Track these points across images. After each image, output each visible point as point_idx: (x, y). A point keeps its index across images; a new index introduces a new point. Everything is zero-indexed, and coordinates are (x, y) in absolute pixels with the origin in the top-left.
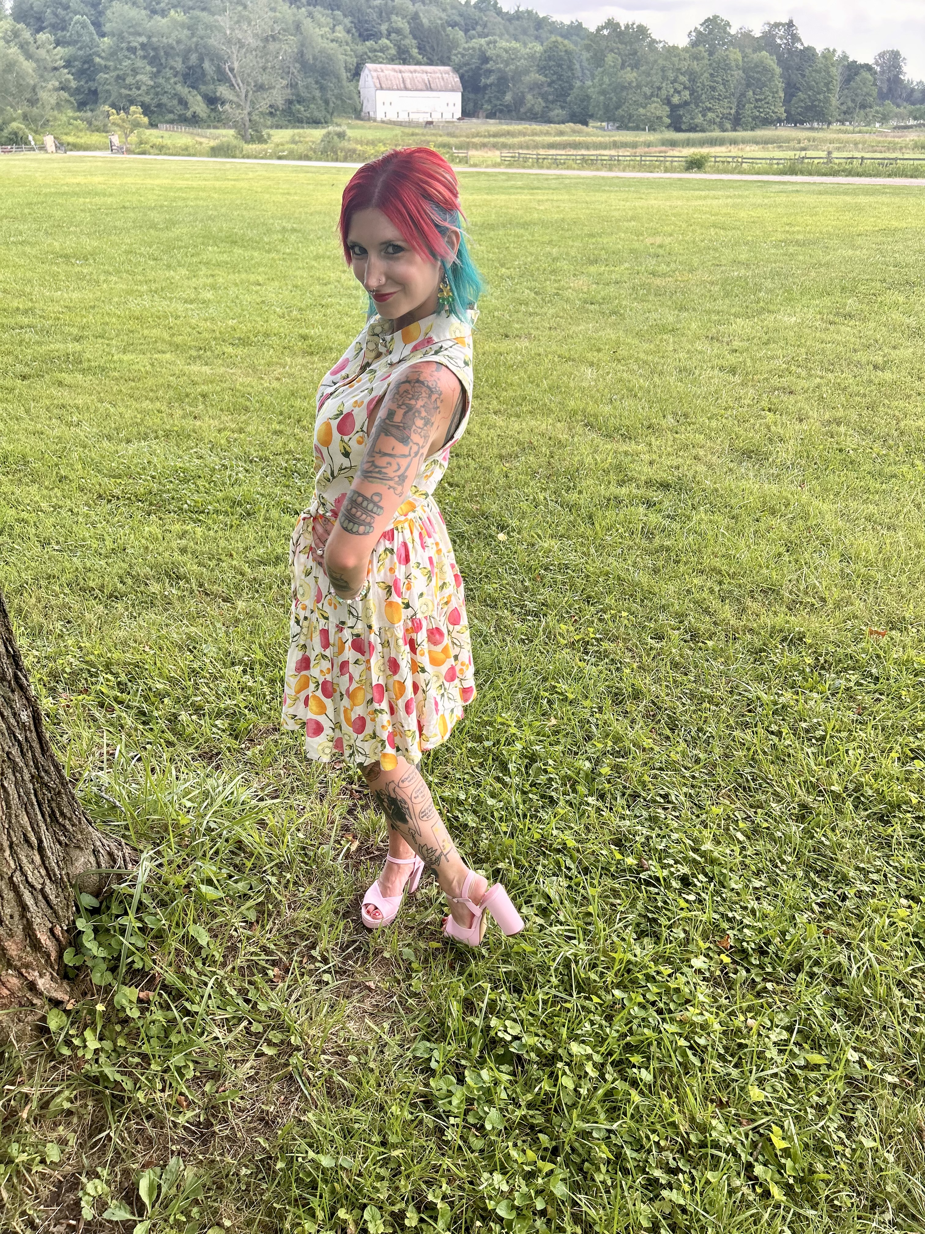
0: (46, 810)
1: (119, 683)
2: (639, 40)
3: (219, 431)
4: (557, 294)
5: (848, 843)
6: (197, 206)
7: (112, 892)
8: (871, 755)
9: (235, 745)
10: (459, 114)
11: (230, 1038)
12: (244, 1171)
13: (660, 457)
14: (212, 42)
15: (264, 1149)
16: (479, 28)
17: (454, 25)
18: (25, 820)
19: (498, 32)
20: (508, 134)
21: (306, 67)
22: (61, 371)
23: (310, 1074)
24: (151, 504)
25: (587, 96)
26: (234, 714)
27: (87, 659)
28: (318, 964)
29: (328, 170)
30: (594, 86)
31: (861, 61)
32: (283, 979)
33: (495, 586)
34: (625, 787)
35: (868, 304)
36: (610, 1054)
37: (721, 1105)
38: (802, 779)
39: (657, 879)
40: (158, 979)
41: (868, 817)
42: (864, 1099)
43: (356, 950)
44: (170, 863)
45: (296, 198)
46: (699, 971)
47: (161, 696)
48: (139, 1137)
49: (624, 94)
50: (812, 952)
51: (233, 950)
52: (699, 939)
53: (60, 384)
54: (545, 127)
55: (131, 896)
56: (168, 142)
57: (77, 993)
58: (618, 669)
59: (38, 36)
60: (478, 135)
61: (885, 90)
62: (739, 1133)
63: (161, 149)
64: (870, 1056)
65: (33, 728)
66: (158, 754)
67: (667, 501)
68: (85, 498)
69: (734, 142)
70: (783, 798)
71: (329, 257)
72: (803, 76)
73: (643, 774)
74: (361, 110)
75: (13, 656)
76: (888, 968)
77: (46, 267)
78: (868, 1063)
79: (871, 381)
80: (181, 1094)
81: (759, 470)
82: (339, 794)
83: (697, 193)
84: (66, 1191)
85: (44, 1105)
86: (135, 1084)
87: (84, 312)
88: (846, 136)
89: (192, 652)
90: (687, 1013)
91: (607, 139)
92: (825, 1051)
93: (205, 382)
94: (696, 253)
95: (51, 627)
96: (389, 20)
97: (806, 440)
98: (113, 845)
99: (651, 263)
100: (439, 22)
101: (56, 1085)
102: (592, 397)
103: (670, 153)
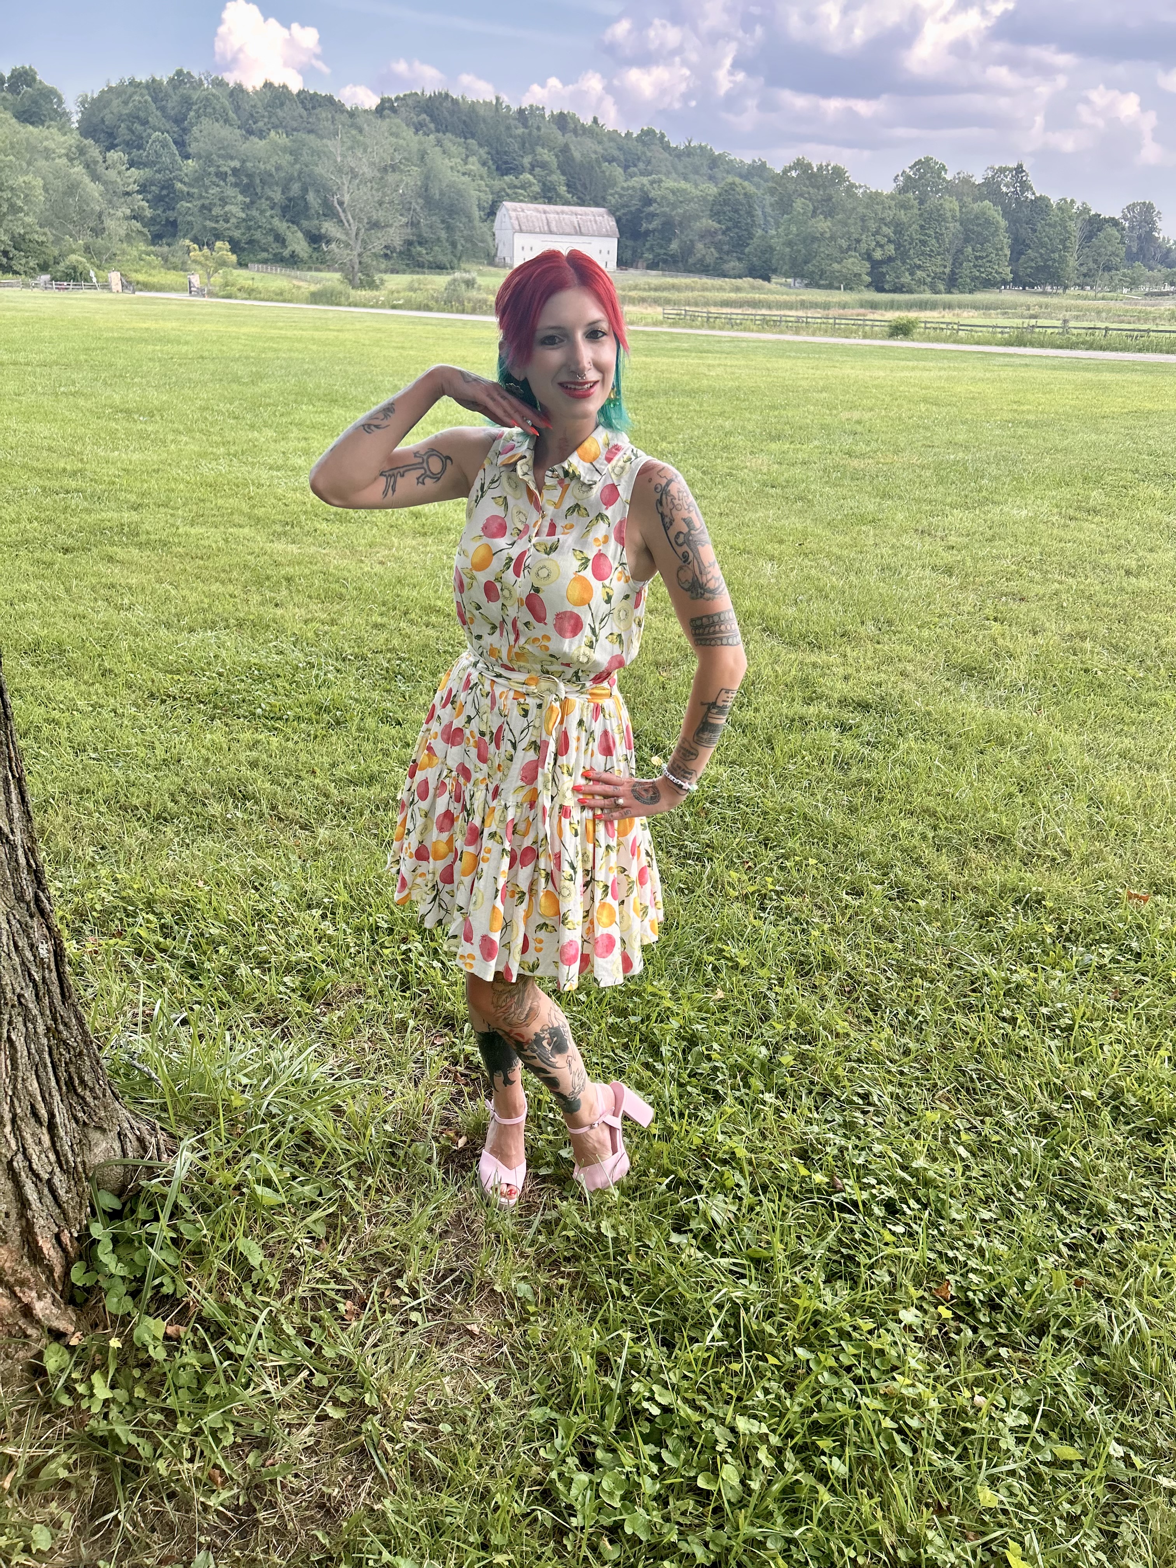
0: (63, 1076)
1: (163, 926)
2: (835, 184)
3: (306, 622)
4: (731, 475)
5: (1106, 1167)
6: (291, 359)
7: (139, 1190)
8: (1133, 1052)
9: (306, 1008)
10: (614, 262)
11: (285, 1392)
13: (858, 671)
14: (319, 170)
15: (323, 1546)
16: (641, 165)
17: (611, 160)
18: (34, 1086)
19: (664, 169)
20: (674, 287)
21: (430, 203)
22: (112, 544)
23: (388, 1446)
24: (216, 707)
25: (770, 247)
26: (308, 969)
27: (124, 894)
28: (404, 1299)
29: (451, 324)
30: (778, 236)
31: (1105, 215)
32: (358, 1317)
34: (812, 1083)
35: (1117, 498)
36: (790, 1435)
37: (940, 1511)
38: (1043, 1079)
39: (855, 1204)
40: (192, 1310)
41: (1131, 1133)
42: (1131, 1509)
43: (457, 1281)
44: (219, 1155)
46: (909, 1328)
47: (215, 944)
48: (157, 1523)
49: (815, 246)
50: (1060, 1308)
51: (292, 1275)
52: (910, 1285)
53: (111, 559)
55: (164, 1196)
56: (259, 285)
57: (85, 1323)
58: (803, 931)
59: (108, 155)
60: (636, 288)
61: (1134, 250)
62: (964, 1550)
63: (250, 293)
64: (1139, 1450)
65: (53, 966)
66: (209, 1017)
67: (867, 724)
68: (133, 696)
69: (949, 306)
70: (1019, 1104)
72: (1035, 231)
73: (836, 1067)
74: (495, 255)
75: (35, 872)
76: (1162, 1333)
77: (103, 422)
78: (1137, 1460)
79: (1122, 589)
80: (216, 1466)
81: (982, 691)
82: (438, 1078)
83: (903, 363)
85: (34, 1472)
86: (155, 1450)
87: (145, 476)
88: (1087, 302)
89: (257, 889)
90: (895, 1384)
91: (793, 298)
92: (1080, 1443)
93: (291, 563)
94: (902, 431)
95: (80, 853)
96: (533, 152)
97: (1042, 657)
98: (145, 1128)
99: (848, 442)
100: (594, 156)
101: (50, 1447)
102: (772, 596)
103: (871, 317)
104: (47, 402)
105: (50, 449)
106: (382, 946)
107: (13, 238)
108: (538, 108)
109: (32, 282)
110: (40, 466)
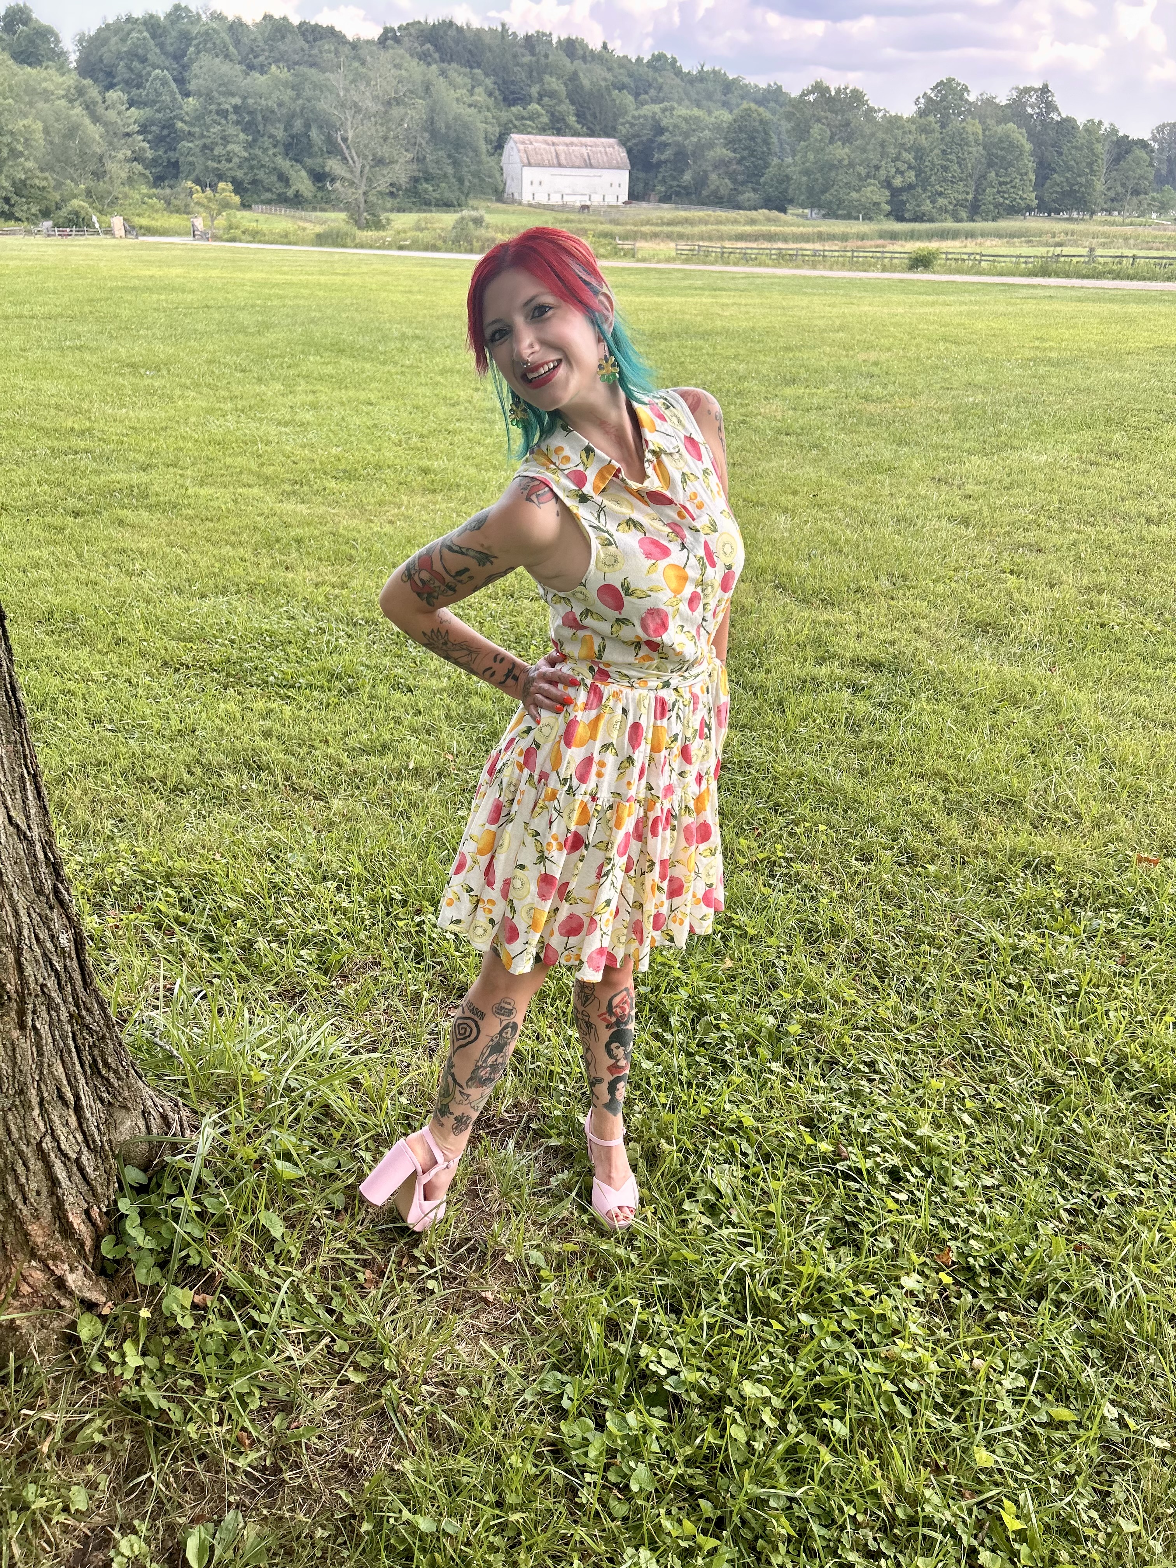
0: (87, 1059)
1: (182, 900)
2: (854, 108)
3: (316, 585)
4: (744, 422)
5: (1107, 1132)
6: (297, 306)
7: (164, 1166)
8: (1139, 1018)
9: (323, 980)
10: (625, 198)
11: (307, 1359)
12: (319, 1533)
13: (871, 629)
14: (322, 105)
15: (346, 1505)
16: (652, 92)
17: (621, 87)
18: (59, 1071)
19: (676, 96)
20: (687, 221)
21: (436, 137)
22: (123, 507)
23: (407, 1409)
24: (229, 675)
25: (787, 176)
26: (324, 942)
27: (143, 867)
28: (421, 1267)
29: (459, 264)
30: (795, 164)
31: (1134, 135)
32: (377, 1285)
34: (819, 1051)
35: (1139, 440)
36: (794, 1398)
37: (937, 1470)
38: (1048, 1046)
39: (859, 1172)
40: (218, 1280)
41: (1134, 1099)
42: (1124, 1468)
43: (472, 1250)
44: (238, 1130)
45: (420, 297)
46: (911, 1294)
47: (234, 917)
48: (188, 1483)
49: (833, 174)
50: (1059, 1273)
51: (313, 1245)
52: (911, 1251)
53: (121, 522)
54: (733, 214)
55: (189, 1172)
56: (263, 227)
57: (116, 1293)
58: (812, 898)
59: (107, 95)
60: (648, 222)
61: (1164, 173)
62: (960, 1508)
63: (255, 236)
64: (1134, 1412)
65: (74, 955)
66: (228, 991)
67: (879, 685)
68: (147, 666)
69: (971, 235)
70: (1023, 1071)
71: (458, 371)
72: (1060, 154)
73: (843, 1035)
74: (503, 191)
75: (54, 864)
76: (1158, 1298)
77: (109, 378)
78: (1131, 1422)
79: (1142, 538)
80: (244, 1429)
81: (997, 648)
83: (922, 298)
84: (95, 1549)
85: (70, 1437)
86: (186, 1414)
87: (153, 435)
88: (1115, 229)
89: (273, 862)
90: (895, 1348)
91: (810, 230)
92: (1075, 1404)
93: (300, 524)
94: (920, 372)
95: (99, 826)
96: (541, 80)
97: (1058, 612)
98: (168, 1106)
99: (864, 385)
100: (603, 84)
101: (85, 1412)
102: (785, 552)
103: (890, 248)
104: (53, 357)
105: (57, 407)
106: (397, 918)
107: (14, 184)
108: (544, 34)
109: (36, 229)
110: (47, 425)
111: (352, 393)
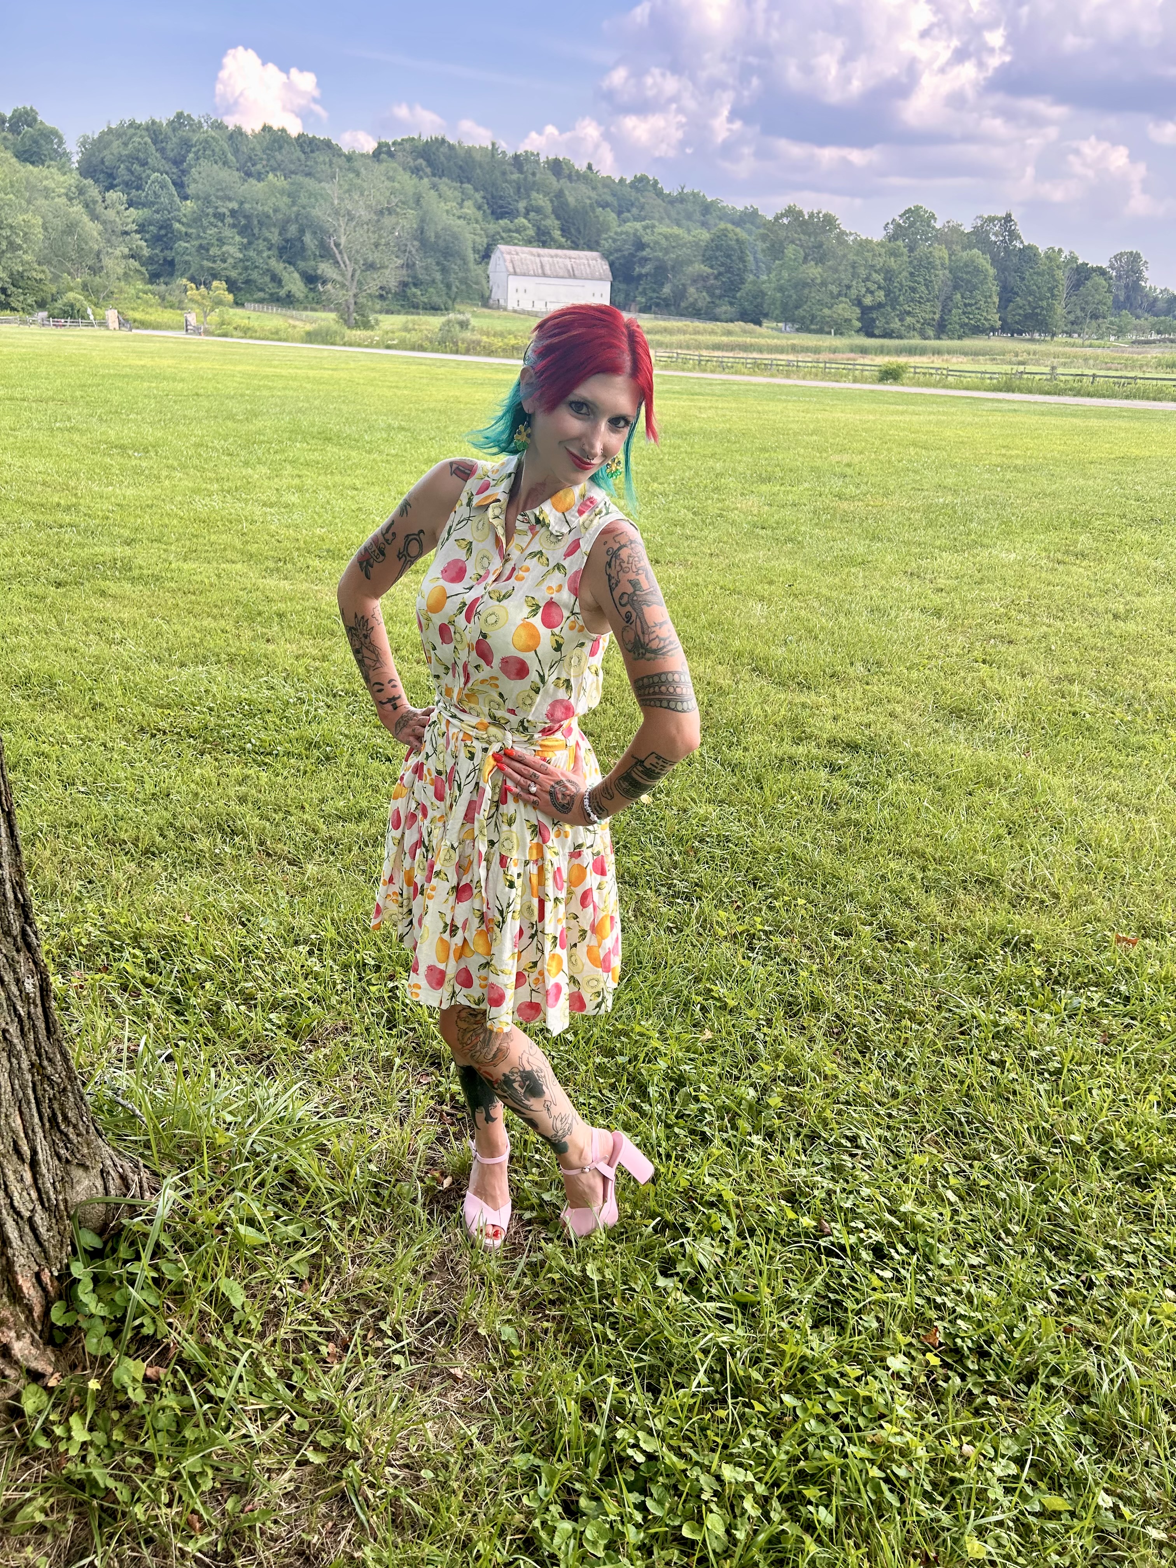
0: (47, 1112)
1: (149, 961)
2: (826, 231)
3: (297, 658)
4: (721, 516)
5: (1094, 1212)
6: (286, 397)
7: (121, 1228)
8: (1122, 1097)
9: (292, 1045)
11: (265, 1436)
13: (847, 712)
14: (316, 212)
16: (635, 211)
17: (605, 205)
18: (17, 1123)
19: (657, 215)
20: (666, 330)
21: (426, 245)
22: (105, 579)
23: (369, 1493)
24: (205, 741)
25: (762, 292)
26: (295, 1006)
27: (111, 929)
28: (387, 1341)
29: (445, 364)
30: (770, 281)
31: (1092, 264)
32: (340, 1359)
33: (636, 858)
34: (800, 1125)
35: (1104, 542)
36: (776, 1484)
37: (927, 1562)
38: (1032, 1123)
39: (842, 1248)
40: (173, 1351)
41: (1120, 1178)
42: (1120, 1561)
43: (441, 1324)
44: (202, 1193)
45: (406, 392)
46: (897, 1376)
47: (201, 978)
49: (806, 291)
50: (1049, 1356)
51: (274, 1316)
52: (897, 1330)
53: (103, 593)
54: (710, 325)
55: (146, 1235)
56: (255, 324)
57: (63, 1364)
58: (792, 971)
59: (107, 195)
61: (1122, 298)
63: (246, 332)
64: (1128, 1501)
65: (38, 1002)
66: (194, 1053)
67: (856, 765)
68: (123, 730)
69: (937, 352)
70: (1007, 1148)
72: (1023, 279)
73: (824, 1109)
74: (489, 297)
75: (23, 906)
76: (1151, 1381)
77: (98, 458)
78: (1125, 1511)
79: (1110, 633)
80: (194, 1512)
81: (971, 733)
82: (424, 1117)
83: (892, 407)
85: (9, 1515)
86: (133, 1494)
87: (139, 512)
88: (1074, 349)
89: (244, 925)
90: (883, 1433)
91: (783, 342)
92: (1069, 1493)
93: (283, 599)
94: (892, 474)
95: (68, 887)
96: (528, 196)
97: (1031, 700)
98: (128, 1165)
99: (837, 484)
100: (588, 202)
101: (26, 1489)
102: (762, 637)
103: (861, 361)
104: (42, 437)
105: (44, 483)
106: (369, 983)
107: (11, 276)
108: (533, 154)
109: (29, 319)
110: (35, 500)
111: (338, 478)
